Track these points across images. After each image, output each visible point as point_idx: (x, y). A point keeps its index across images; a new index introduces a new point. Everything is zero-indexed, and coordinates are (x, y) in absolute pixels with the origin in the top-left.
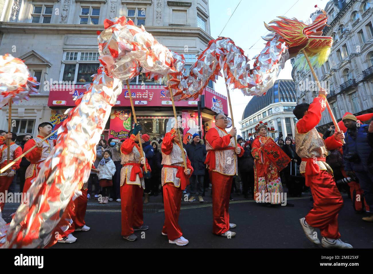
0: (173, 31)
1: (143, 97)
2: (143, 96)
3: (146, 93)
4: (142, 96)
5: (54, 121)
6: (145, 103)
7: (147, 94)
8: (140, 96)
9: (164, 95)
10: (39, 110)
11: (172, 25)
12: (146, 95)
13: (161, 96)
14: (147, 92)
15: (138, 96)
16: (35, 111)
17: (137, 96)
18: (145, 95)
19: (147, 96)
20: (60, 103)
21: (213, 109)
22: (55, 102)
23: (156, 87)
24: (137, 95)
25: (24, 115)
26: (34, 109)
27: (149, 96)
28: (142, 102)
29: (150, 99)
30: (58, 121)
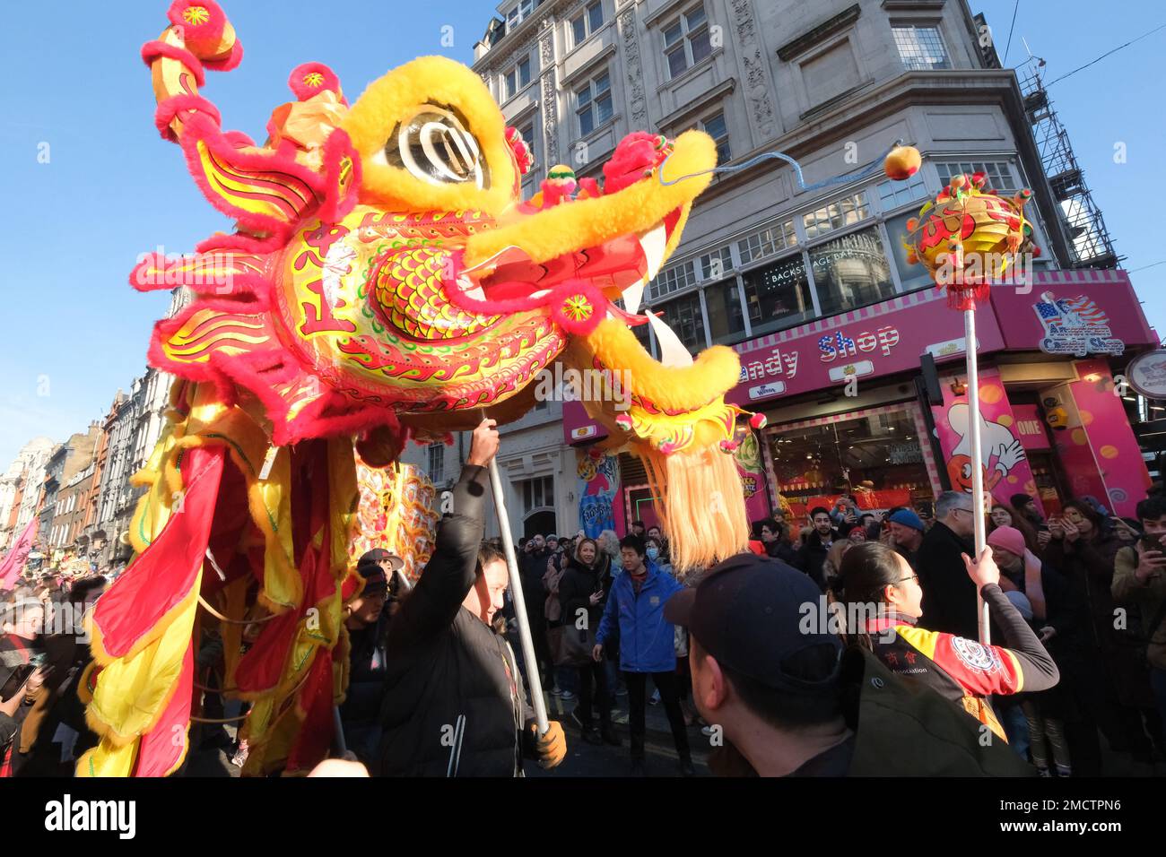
0: (816, 132)
1: (768, 371)
2: (768, 368)
3: (775, 357)
4: (766, 369)
5: (585, 475)
6: (778, 387)
7: (777, 360)
8: (761, 370)
9: (832, 350)
10: (554, 454)
11: (809, 113)
12: (776, 363)
13: (823, 356)
14: (776, 354)
15: (753, 372)
16: (549, 457)
17: (750, 373)
18: (774, 366)
19: (778, 366)
20: (585, 433)
21: (1051, 345)
22: (575, 434)
23: (801, 332)
24: (751, 369)
25: (534, 469)
26: (546, 454)
27: (785, 367)
28: (768, 386)
29: (791, 372)
30: (592, 471)
